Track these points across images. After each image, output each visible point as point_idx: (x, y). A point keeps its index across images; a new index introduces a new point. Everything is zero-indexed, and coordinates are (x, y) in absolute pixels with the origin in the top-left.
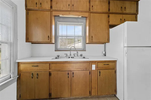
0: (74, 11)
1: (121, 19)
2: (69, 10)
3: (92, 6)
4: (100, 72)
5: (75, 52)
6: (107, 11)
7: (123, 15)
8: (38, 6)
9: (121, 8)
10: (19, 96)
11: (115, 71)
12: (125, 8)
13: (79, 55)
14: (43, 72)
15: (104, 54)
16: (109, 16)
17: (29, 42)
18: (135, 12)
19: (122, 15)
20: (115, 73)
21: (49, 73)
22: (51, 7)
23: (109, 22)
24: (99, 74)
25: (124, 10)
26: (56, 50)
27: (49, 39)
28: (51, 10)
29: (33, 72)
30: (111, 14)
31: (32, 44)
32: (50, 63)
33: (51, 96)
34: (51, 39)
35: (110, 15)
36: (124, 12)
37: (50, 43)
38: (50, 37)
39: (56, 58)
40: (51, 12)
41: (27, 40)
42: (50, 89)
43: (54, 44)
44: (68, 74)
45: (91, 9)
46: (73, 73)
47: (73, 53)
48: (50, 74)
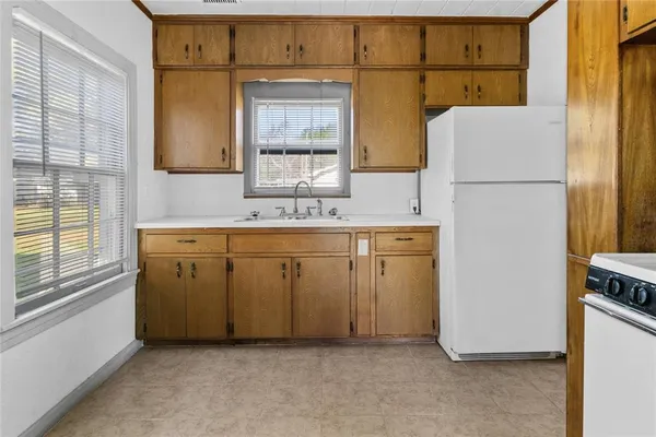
0: (304, 66)
1: (466, 88)
2: (289, 62)
3: (365, 49)
4: (383, 264)
5: (313, 202)
6: (418, 61)
7: (475, 72)
8: (191, 55)
9: (467, 48)
10: (142, 327)
11: (434, 261)
12: (480, 48)
13: (325, 211)
14: (210, 260)
15: (415, 209)
16: (423, 79)
17: (163, 169)
18: (517, 61)
19: (470, 73)
20: (434, 267)
21: (228, 263)
22: (232, 57)
23: (424, 97)
24: (379, 271)
25: (476, 56)
26: (250, 194)
27: (224, 160)
28: (233, 66)
29: (181, 260)
30: (431, 72)
31: (171, 175)
32: (229, 234)
33: (233, 331)
34: (232, 158)
35: (429, 74)
36: (477, 62)
37: (230, 170)
38: (227, 154)
39: (248, 219)
40: (231, 71)
41: (160, 162)
42: (229, 312)
43: (242, 175)
44: (284, 265)
45: (362, 58)
46: (299, 265)
47: (303, 204)
48: (230, 267)
